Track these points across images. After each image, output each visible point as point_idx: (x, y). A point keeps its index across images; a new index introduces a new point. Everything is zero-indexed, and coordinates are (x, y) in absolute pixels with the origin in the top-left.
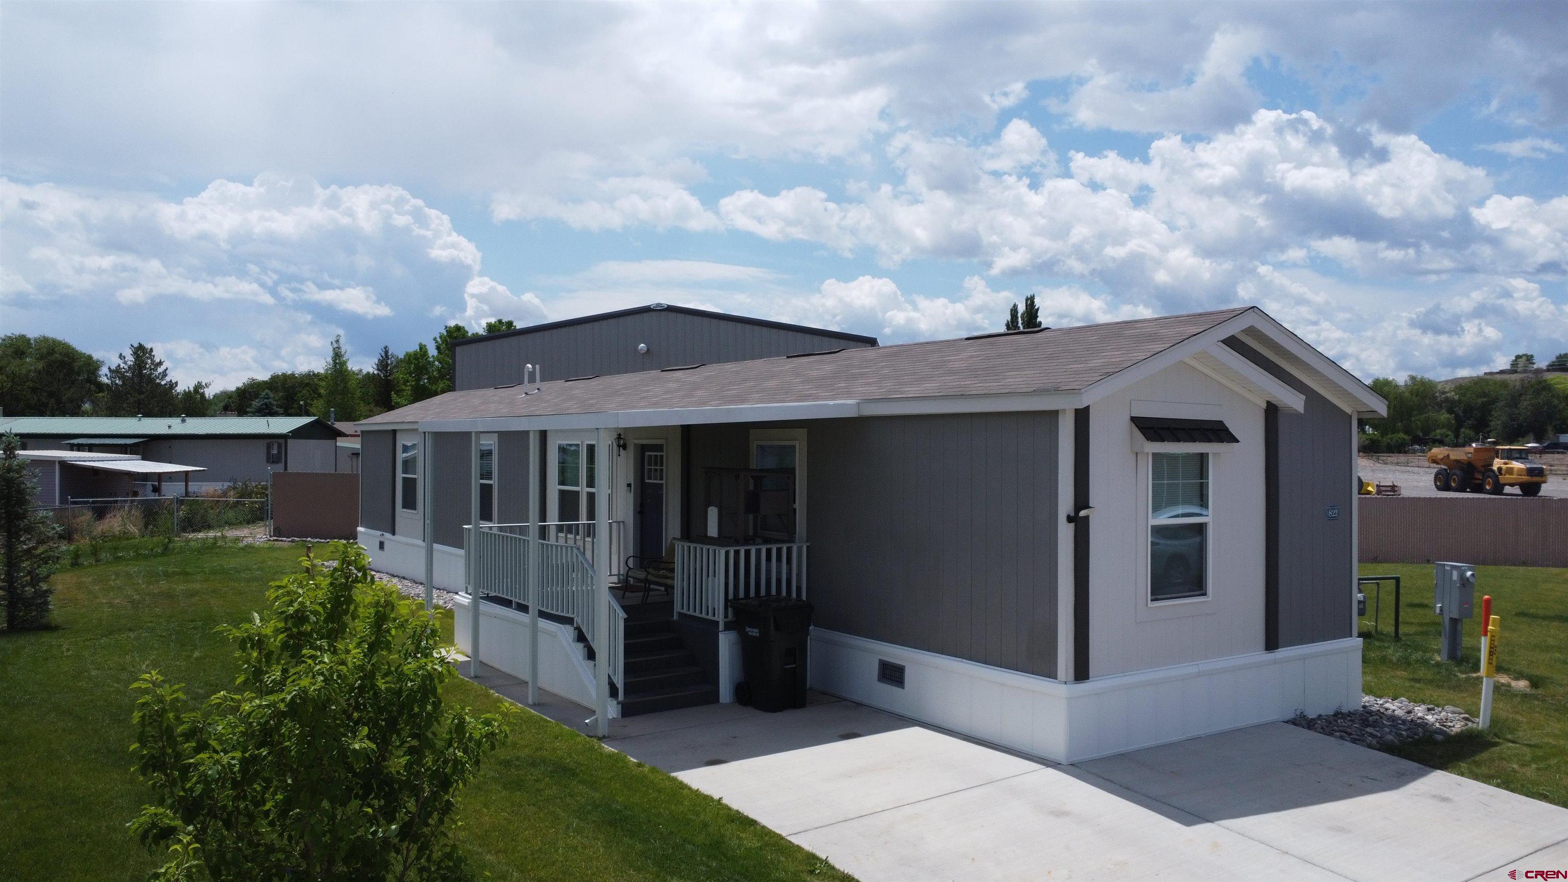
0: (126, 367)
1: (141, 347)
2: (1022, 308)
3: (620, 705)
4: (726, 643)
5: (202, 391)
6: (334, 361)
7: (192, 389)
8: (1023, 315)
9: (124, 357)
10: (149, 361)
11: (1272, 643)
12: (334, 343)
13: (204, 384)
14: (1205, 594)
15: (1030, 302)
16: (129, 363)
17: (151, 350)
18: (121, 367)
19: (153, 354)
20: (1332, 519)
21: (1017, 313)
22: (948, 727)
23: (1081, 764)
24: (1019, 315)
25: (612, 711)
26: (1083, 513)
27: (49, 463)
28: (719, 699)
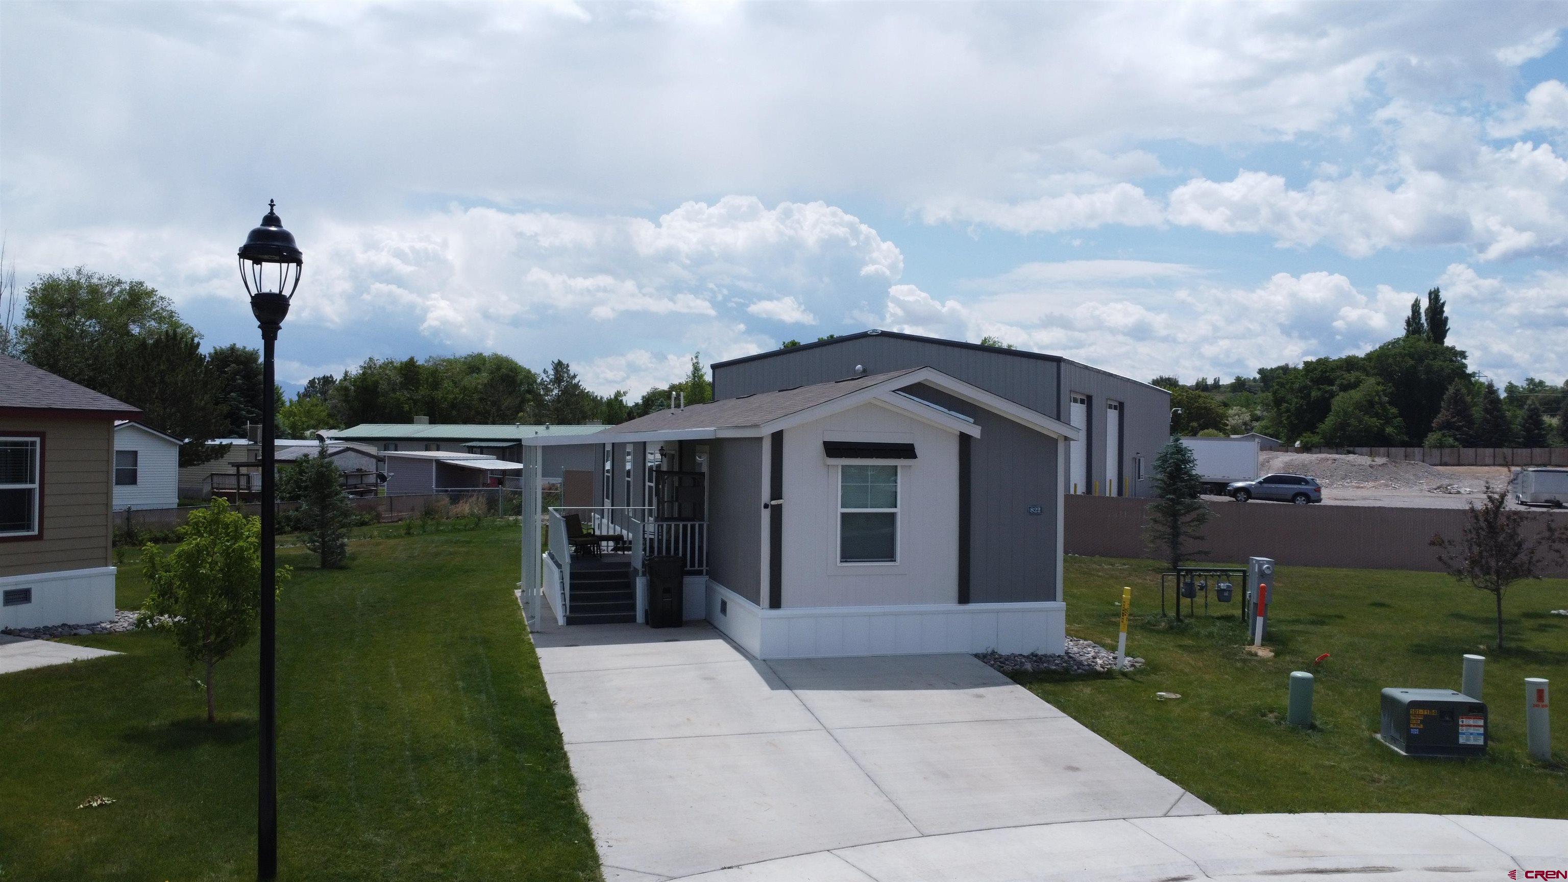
0: (548, 380)
1: (560, 363)
2: (1425, 304)
3: (565, 618)
4: (640, 584)
5: (621, 398)
6: (693, 375)
7: (613, 397)
8: (1427, 310)
9: (547, 372)
10: (566, 375)
11: (964, 597)
12: (694, 359)
13: (622, 392)
14: (895, 561)
15: (1434, 296)
16: (551, 377)
17: (568, 365)
18: (544, 380)
19: (569, 368)
21: (1420, 308)
22: (735, 640)
23: (771, 660)
24: (1422, 311)
25: (561, 621)
26: (773, 503)
27: (428, 461)
28: (636, 620)
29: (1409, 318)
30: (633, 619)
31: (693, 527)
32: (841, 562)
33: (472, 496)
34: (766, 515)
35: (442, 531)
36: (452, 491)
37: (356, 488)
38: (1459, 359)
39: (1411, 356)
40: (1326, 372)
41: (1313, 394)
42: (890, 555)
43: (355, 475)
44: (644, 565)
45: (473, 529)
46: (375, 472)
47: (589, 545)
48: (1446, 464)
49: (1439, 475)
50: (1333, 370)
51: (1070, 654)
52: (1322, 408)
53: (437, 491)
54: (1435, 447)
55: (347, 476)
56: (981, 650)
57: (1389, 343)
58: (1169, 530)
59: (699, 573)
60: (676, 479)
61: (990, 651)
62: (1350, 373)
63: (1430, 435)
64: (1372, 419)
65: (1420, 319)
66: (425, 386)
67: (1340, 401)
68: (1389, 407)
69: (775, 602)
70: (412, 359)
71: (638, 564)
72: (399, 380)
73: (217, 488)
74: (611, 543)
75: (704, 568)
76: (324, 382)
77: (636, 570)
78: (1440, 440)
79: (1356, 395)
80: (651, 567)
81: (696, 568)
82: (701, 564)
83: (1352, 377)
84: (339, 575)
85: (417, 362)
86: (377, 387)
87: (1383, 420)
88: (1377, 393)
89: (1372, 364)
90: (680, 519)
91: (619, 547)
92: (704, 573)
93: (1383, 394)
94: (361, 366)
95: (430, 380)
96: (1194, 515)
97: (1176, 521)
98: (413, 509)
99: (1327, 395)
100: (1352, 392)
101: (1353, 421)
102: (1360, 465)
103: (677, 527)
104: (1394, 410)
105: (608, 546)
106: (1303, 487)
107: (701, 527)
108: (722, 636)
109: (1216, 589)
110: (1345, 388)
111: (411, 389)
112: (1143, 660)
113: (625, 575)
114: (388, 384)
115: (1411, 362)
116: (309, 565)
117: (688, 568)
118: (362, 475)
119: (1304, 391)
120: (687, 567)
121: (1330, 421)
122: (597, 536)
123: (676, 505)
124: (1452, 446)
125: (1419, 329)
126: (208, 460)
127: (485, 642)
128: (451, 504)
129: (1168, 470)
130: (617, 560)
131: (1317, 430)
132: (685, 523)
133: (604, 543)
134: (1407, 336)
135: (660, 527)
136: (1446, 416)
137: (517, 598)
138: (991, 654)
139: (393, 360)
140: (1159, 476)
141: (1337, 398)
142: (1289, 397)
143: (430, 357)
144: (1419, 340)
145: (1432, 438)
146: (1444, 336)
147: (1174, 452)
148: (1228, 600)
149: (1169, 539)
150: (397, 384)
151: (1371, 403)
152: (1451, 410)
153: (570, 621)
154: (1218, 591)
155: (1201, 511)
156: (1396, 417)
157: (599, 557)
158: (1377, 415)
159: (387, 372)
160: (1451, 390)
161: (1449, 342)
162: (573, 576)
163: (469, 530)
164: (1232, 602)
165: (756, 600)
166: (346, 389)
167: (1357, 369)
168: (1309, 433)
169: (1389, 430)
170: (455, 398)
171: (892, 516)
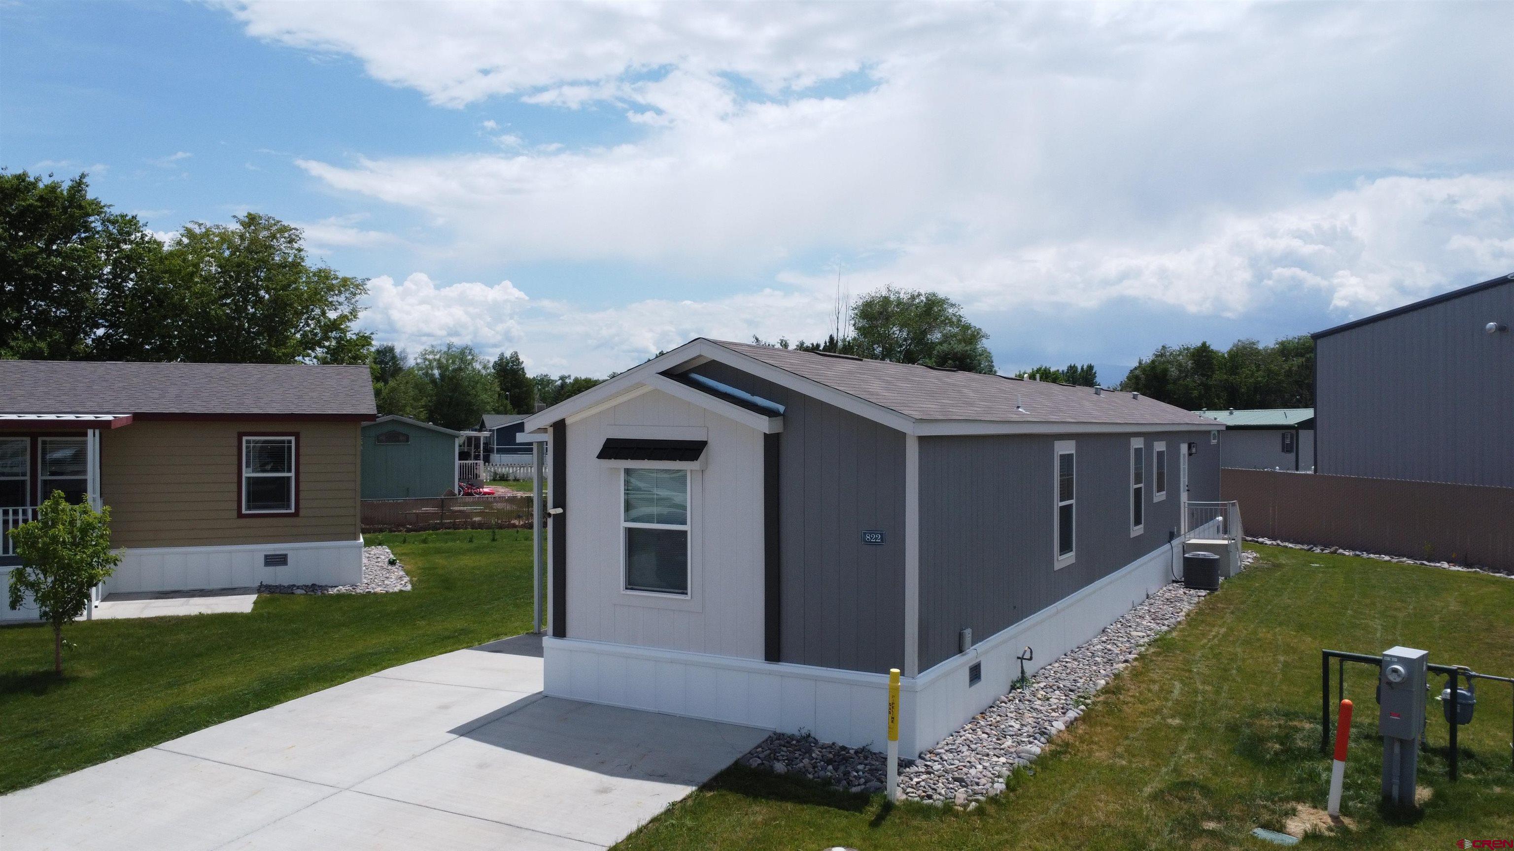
11: (773, 653)
14: (686, 594)
20: (870, 543)
34: (549, 526)
42: (682, 585)
56: (793, 729)
61: (804, 732)
69: (560, 631)
72: (1190, 365)
85: (1210, 347)
138: (807, 738)
139: (1187, 346)
159: (1179, 358)
171: (683, 535)
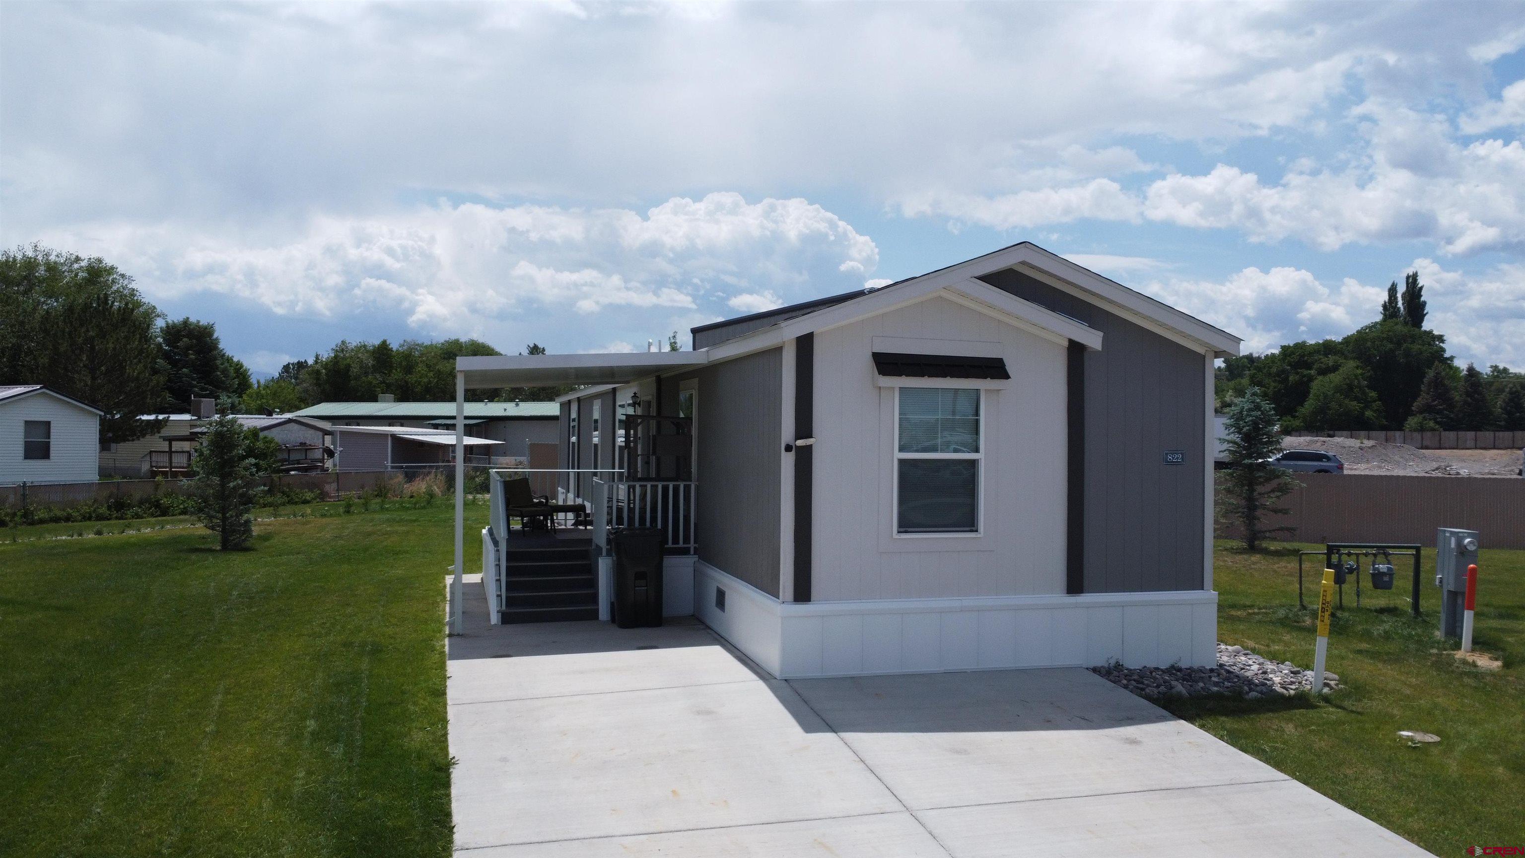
1: (536, 346)
2: (1402, 289)
3: (501, 614)
4: (604, 567)
8: (1404, 293)
14: (977, 531)
15: (1412, 281)
20: (1172, 463)
21: (1396, 292)
22: (739, 646)
23: (797, 680)
24: (1399, 296)
25: (494, 619)
26: (800, 443)
27: (384, 435)
28: (598, 617)
29: (1385, 302)
30: (593, 615)
31: (676, 490)
32: (899, 532)
33: (429, 473)
34: (788, 462)
35: (387, 509)
36: (407, 467)
37: (298, 463)
38: (1437, 343)
39: (1389, 339)
40: (1304, 356)
41: (1291, 378)
42: (969, 522)
43: (299, 449)
44: (609, 541)
45: (424, 508)
46: (321, 446)
47: (542, 518)
48: (1427, 448)
49: (1425, 457)
50: (1310, 354)
51: (1225, 667)
52: (1300, 392)
53: (392, 467)
54: (1416, 430)
55: (289, 451)
56: (1100, 661)
57: (1367, 327)
58: (1243, 503)
59: (685, 552)
60: (653, 424)
61: (1113, 662)
62: (1328, 357)
63: (1410, 418)
64: (1352, 403)
65: (1397, 303)
66: (399, 370)
67: (1320, 385)
68: (1367, 391)
69: (803, 593)
70: (384, 342)
71: (601, 541)
72: (371, 362)
73: (156, 467)
74: (570, 515)
75: (692, 545)
76: (298, 368)
77: (599, 549)
78: (1420, 423)
79: (1335, 378)
80: (616, 542)
81: (681, 544)
82: (687, 539)
83: (1331, 360)
84: (237, 559)
85: (389, 345)
86: (349, 370)
87: (1362, 403)
88: (1356, 376)
89: (1350, 348)
90: (658, 479)
91: (581, 521)
92: (692, 552)
93: (1362, 378)
94: (333, 349)
95: (404, 363)
96: (1274, 483)
97: (1252, 491)
98: (363, 487)
99: (1305, 379)
100: (1332, 376)
101: (1333, 405)
102: (1350, 447)
103: (654, 488)
104: (1373, 394)
105: (566, 520)
106: (1324, 464)
107: (687, 489)
108: (716, 639)
109: (1371, 572)
110: (1324, 372)
111: (384, 373)
112: (1336, 677)
113: (585, 555)
114: (361, 367)
115: (1390, 346)
116: (207, 546)
117: (670, 544)
118: (306, 450)
119: (1282, 376)
120: (668, 544)
121: (1309, 406)
122: (551, 507)
123: (653, 459)
124: (1433, 430)
125: (1396, 312)
126: (144, 436)
127: (376, 651)
128: (406, 482)
129: (1245, 430)
130: (575, 536)
131: (1297, 414)
132: (665, 483)
133: (561, 515)
134: (1384, 320)
135: (631, 490)
136: (1427, 399)
137: (445, 587)
138: (1115, 667)
139: (366, 344)
140: (1233, 437)
141: (1316, 382)
142: (1266, 381)
143: (404, 341)
144: (1397, 324)
145: (1412, 421)
146: (1422, 320)
147: (1251, 408)
148: (1388, 586)
149: (1243, 513)
150: (369, 368)
151: (1350, 387)
152: (1431, 393)
153: (507, 619)
154: (1373, 575)
155: (1282, 480)
156: (1375, 401)
157: (553, 533)
158: (1356, 399)
159: (360, 355)
160: (1431, 374)
161: (1426, 326)
162: (510, 556)
163: (419, 509)
164: (1394, 590)
165: (772, 590)
166: (318, 372)
167: (1335, 354)
168: (1289, 417)
169: (1368, 413)
170: (430, 382)
171: (973, 463)
